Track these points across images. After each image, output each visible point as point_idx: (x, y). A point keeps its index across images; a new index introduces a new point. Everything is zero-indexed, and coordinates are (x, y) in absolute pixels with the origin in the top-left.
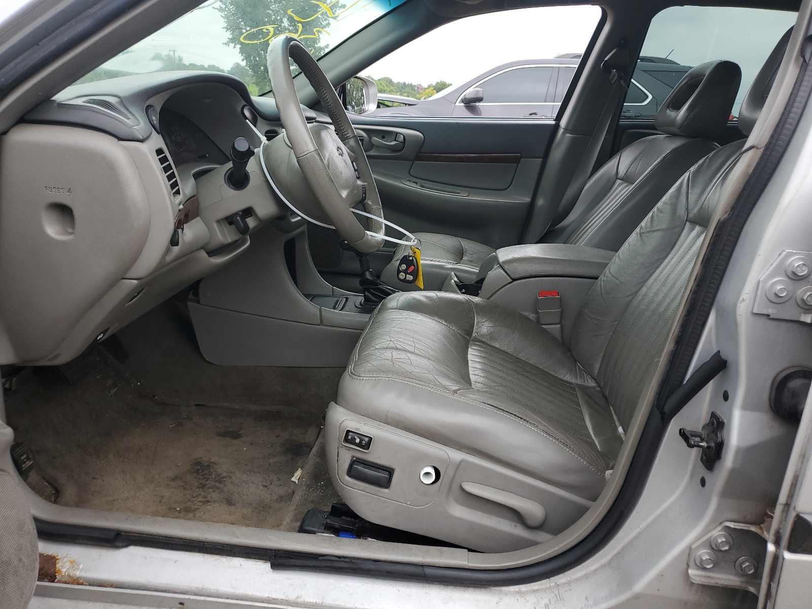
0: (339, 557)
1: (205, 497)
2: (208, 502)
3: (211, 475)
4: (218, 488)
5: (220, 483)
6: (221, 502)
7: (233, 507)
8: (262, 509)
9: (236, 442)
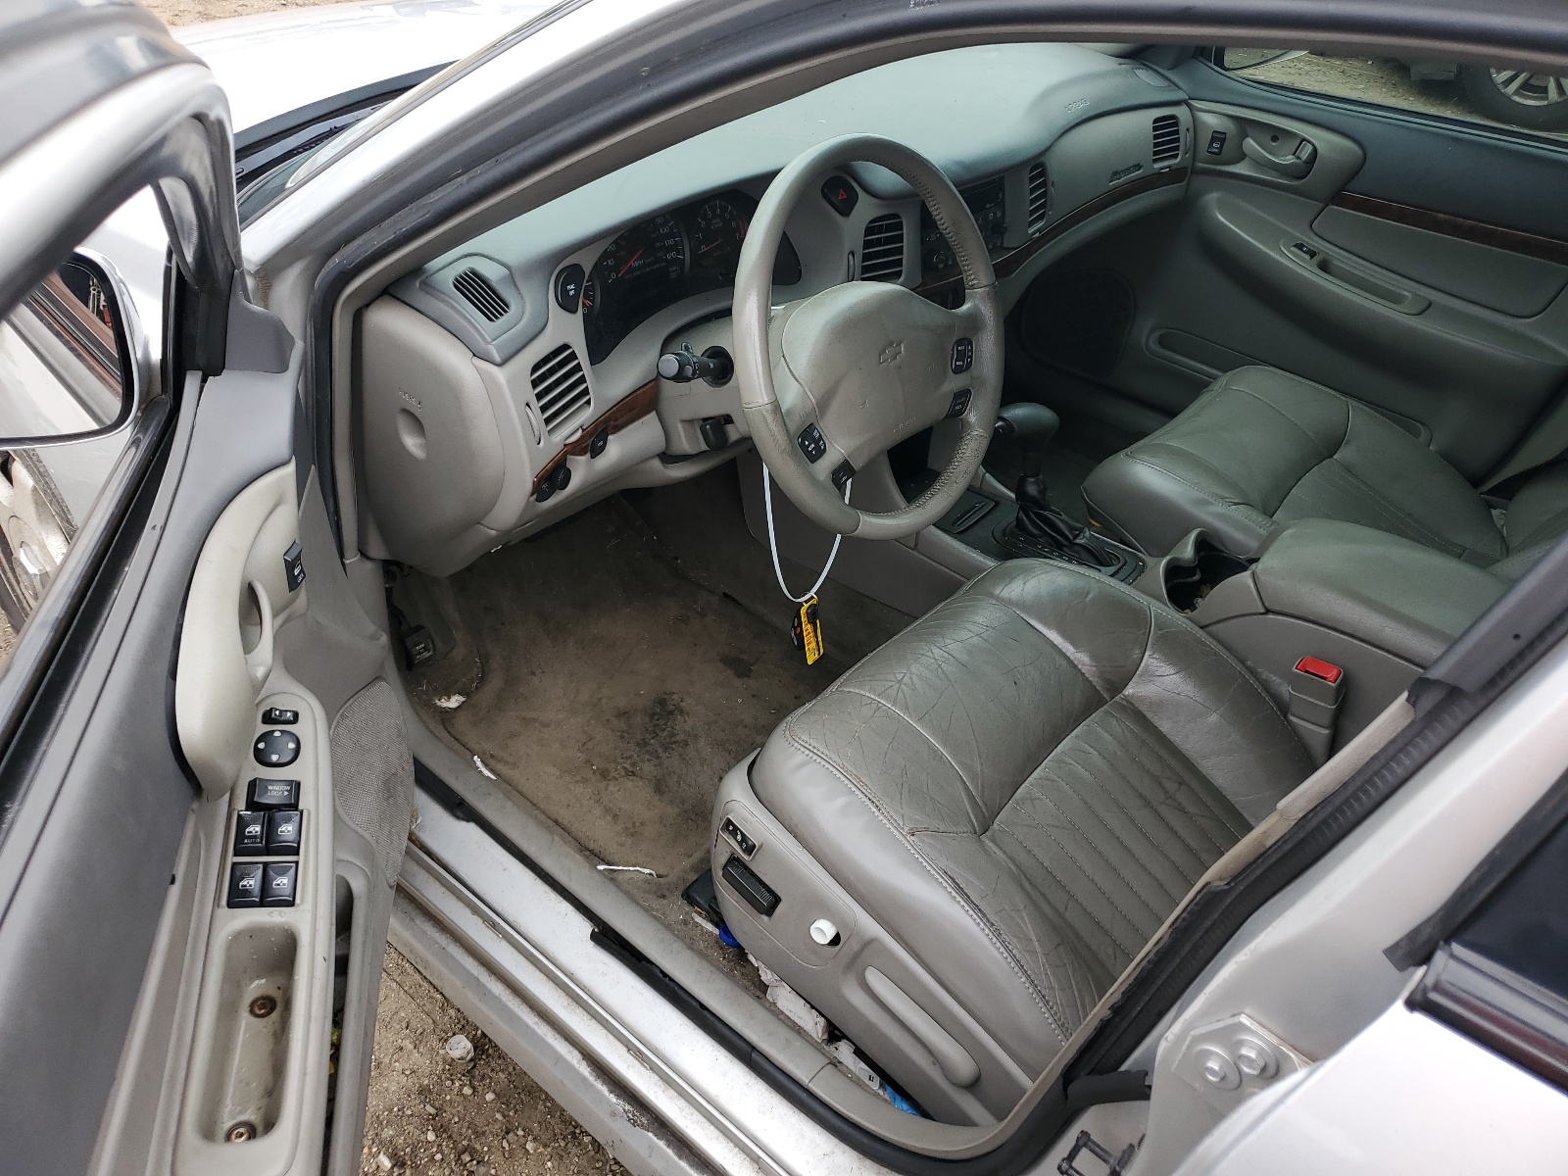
0: (665, 975)
1: (634, 765)
2: (634, 774)
3: (663, 730)
4: (658, 757)
5: (666, 749)
6: (650, 781)
7: (657, 798)
8: (693, 817)
9: (737, 682)
